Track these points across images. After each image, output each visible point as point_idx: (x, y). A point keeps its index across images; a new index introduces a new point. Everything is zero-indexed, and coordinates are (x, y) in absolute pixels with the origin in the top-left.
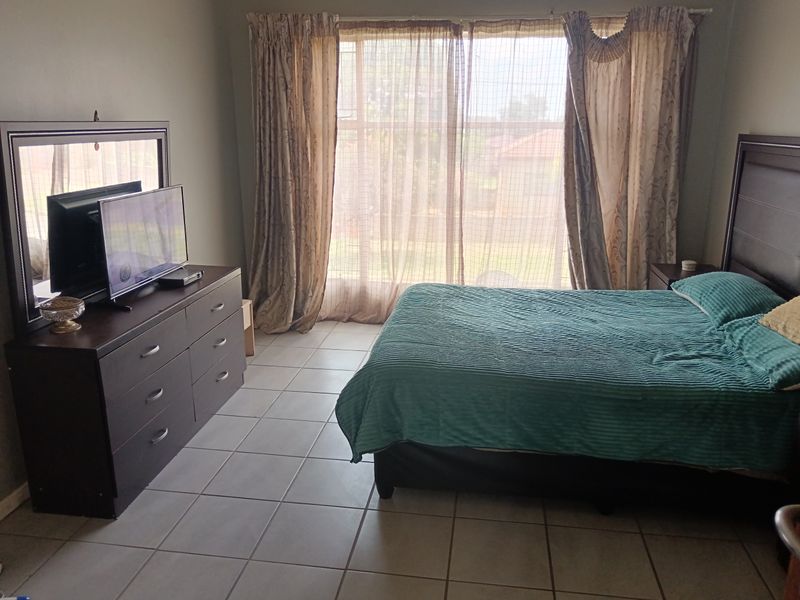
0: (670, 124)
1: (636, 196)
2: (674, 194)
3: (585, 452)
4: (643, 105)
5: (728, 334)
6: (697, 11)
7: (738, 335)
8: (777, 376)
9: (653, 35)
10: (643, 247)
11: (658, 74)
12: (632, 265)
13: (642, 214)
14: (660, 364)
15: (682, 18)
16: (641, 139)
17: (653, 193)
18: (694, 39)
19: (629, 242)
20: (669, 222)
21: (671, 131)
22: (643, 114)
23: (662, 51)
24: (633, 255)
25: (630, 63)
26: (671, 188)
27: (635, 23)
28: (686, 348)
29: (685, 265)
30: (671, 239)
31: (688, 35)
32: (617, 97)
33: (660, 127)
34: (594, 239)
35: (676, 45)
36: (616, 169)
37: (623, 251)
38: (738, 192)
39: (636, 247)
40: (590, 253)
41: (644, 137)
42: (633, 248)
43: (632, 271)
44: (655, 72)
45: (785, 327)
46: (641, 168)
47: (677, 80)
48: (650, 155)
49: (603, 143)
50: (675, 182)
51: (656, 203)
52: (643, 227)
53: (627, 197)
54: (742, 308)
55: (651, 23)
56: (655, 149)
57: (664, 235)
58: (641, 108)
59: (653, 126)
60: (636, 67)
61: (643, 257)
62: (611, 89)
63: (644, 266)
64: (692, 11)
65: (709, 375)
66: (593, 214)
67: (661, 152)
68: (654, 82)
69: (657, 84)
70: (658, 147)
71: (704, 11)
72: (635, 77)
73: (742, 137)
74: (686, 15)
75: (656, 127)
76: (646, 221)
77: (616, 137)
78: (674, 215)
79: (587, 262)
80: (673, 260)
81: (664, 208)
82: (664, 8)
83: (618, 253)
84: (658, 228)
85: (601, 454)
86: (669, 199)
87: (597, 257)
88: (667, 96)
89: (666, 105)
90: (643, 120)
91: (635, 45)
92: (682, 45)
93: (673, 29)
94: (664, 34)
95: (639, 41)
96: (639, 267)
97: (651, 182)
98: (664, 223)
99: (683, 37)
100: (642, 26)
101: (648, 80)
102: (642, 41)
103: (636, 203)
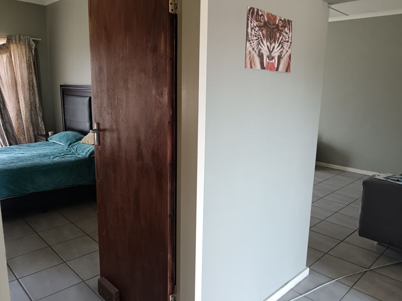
0: (33, 81)
1: (24, 109)
2: (39, 108)
3: (35, 191)
4: (20, 73)
5: (72, 148)
6: (35, 39)
7: (75, 147)
8: (88, 154)
9: (19, 46)
10: (31, 129)
11: (24, 61)
12: (28, 137)
13: (28, 116)
14: (52, 159)
15: (29, 41)
16: (22, 87)
17: (31, 108)
18: (36, 50)
19: (25, 128)
20: (40, 119)
21: (33, 84)
22: (21, 76)
23: (24, 52)
24: (27, 133)
25: (11, 56)
26: (38, 105)
27: (10, 41)
28: (60, 154)
29: (50, 133)
30: (42, 125)
31: (33, 47)
32: (8, 69)
33: (29, 82)
34: (9, 128)
35: (29, 51)
36: (13, 98)
37: (23, 132)
38: (64, 105)
39: (28, 130)
40: (8, 135)
41: (23, 85)
42: (27, 131)
43: (28, 139)
44: (23, 60)
45: (88, 142)
46: (24, 98)
47: (32, 64)
48: (27, 93)
49: (6, 88)
50: (39, 103)
51: (33, 112)
52: (29, 122)
53: (20, 110)
54: (74, 140)
55: (17, 41)
56: (28, 91)
57: (39, 124)
58: (19, 74)
59: (26, 82)
60: (14, 58)
61: (32, 134)
62: (5, 66)
63: (33, 137)
64: (33, 39)
65: (69, 158)
66: (6, 118)
67: (31, 92)
68: (23, 64)
69: (24, 65)
70: (30, 89)
71: (38, 39)
72: (15, 62)
73: (61, 86)
74: (31, 40)
75: (27, 82)
76: (30, 119)
77: (11, 85)
78: (41, 116)
79: (8, 138)
80: (44, 133)
81: (37, 114)
82: (22, 36)
83: (21, 133)
84: (36, 122)
85: (41, 190)
86: (38, 110)
87: (12, 136)
88: (29, 70)
89: (30, 73)
90: (21, 79)
91: (12, 49)
92: (31, 50)
93: (27, 45)
94: (24, 46)
95: (13, 47)
96: (30, 138)
97: (29, 103)
98: (38, 119)
99: (31, 48)
100: (14, 41)
101: (21, 63)
102: (15, 48)
103: (24, 112)
